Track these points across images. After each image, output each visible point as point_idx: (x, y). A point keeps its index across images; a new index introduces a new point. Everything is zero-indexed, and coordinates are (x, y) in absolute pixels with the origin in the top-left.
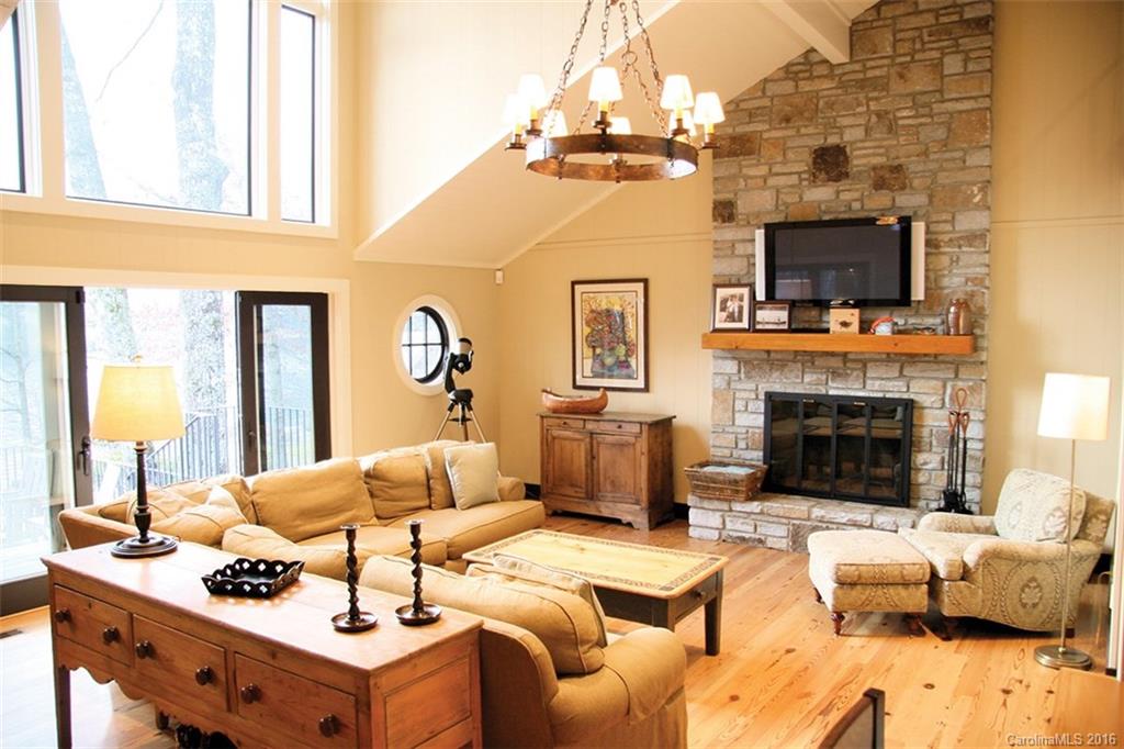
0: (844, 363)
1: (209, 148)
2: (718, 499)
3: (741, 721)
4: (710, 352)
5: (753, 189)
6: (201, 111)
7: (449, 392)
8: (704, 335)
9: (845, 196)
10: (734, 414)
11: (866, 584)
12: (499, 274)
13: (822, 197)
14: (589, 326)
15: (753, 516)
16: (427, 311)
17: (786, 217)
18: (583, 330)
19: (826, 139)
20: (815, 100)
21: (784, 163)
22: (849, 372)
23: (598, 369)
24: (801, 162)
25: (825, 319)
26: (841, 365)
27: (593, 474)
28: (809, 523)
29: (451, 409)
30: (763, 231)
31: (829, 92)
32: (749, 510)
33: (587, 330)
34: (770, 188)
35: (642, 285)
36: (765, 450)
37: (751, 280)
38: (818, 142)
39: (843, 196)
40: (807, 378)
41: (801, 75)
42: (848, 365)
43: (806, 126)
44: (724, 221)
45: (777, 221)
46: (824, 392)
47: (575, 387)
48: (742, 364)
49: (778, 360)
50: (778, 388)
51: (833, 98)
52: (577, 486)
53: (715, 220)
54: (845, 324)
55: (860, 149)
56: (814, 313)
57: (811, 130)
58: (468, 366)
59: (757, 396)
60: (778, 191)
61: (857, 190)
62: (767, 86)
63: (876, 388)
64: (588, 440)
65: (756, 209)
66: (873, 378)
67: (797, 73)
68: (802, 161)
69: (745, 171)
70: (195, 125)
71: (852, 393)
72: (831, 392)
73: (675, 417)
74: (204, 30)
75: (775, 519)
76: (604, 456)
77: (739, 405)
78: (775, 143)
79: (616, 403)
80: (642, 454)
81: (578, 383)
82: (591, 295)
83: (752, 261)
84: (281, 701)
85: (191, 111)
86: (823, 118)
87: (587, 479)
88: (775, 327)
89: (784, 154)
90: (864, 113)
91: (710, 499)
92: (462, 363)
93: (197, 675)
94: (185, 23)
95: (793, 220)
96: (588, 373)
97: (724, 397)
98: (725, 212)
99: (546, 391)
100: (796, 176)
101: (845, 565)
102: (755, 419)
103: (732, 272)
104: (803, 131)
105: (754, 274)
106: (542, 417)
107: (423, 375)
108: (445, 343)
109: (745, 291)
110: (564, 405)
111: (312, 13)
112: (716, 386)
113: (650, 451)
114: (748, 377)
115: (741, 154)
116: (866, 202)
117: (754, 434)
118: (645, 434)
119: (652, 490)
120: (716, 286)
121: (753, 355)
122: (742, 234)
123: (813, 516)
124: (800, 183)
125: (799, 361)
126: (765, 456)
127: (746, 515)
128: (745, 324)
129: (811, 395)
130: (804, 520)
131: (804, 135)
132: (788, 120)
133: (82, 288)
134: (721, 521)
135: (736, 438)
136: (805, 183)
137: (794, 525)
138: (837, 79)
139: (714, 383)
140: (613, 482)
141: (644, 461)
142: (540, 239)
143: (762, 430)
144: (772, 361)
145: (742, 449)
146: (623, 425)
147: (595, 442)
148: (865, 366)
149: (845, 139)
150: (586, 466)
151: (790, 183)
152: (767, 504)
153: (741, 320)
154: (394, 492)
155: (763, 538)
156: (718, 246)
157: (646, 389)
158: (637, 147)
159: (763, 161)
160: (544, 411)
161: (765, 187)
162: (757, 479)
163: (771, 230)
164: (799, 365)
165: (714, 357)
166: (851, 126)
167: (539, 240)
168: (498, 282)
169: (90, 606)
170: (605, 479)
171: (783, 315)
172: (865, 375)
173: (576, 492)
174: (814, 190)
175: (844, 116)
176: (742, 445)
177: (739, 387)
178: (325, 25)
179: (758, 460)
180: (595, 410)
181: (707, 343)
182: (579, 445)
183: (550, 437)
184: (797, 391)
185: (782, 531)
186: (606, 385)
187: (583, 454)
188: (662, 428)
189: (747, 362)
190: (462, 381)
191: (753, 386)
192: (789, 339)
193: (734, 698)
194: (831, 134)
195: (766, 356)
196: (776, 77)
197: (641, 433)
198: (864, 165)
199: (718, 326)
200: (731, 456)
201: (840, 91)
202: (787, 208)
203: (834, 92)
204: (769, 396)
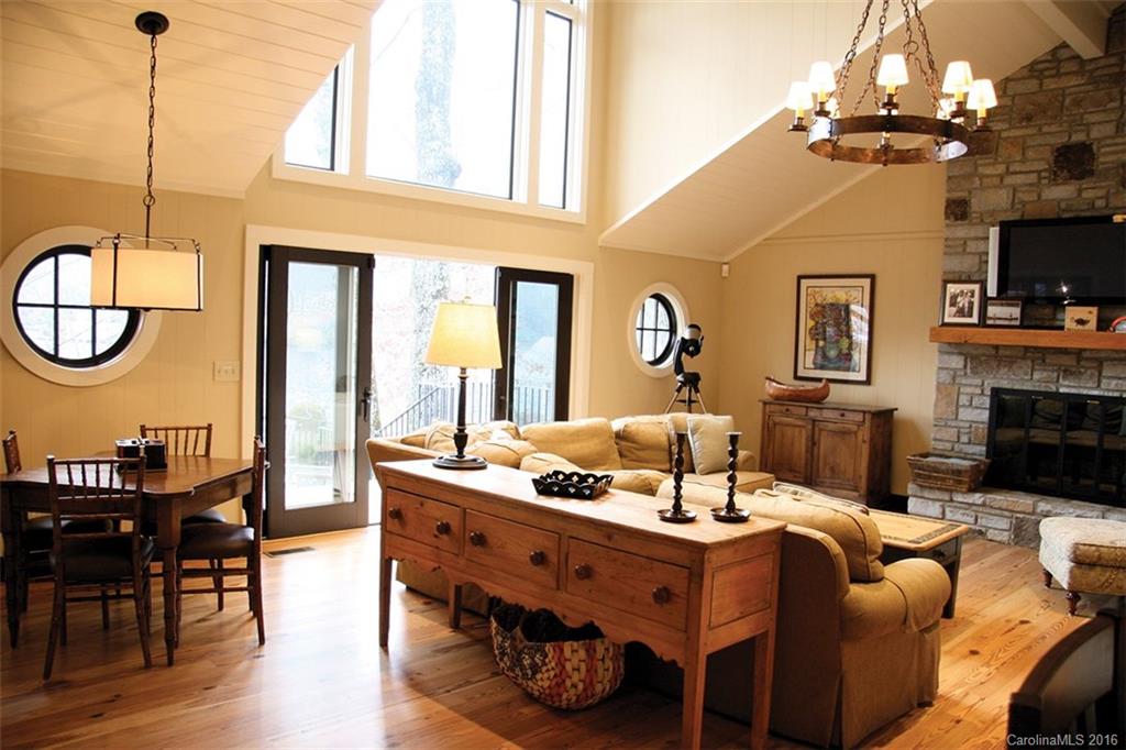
0: (1078, 360)
1: (445, 146)
2: (938, 489)
3: (985, 670)
4: (936, 345)
5: (989, 187)
6: (440, 112)
7: (678, 375)
8: (933, 329)
9: (1089, 194)
10: (957, 409)
11: (1106, 566)
12: (725, 267)
13: (1061, 195)
14: (813, 319)
15: (974, 508)
16: (659, 298)
17: (1023, 216)
18: (806, 323)
19: (1070, 137)
20: (1061, 98)
21: (1023, 162)
22: (1083, 370)
23: (819, 360)
24: (1040, 160)
25: (1059, 316)
26: (1075, 363)
27: (812, 460)
28: (1033, 517)
29: (679, 390)
30: (998, 228)
31: (1077, 89)
32: (971, 502)
33: (811, 323)
34: (1005, 187)
35: (869, 280)
36: (988, 445)
37: (983, 277)
38: (1063, 140)
39: (1085, 195)
40: (1037, 376)
41: (1047, 73)
42: (1082, 363)
43: (1050, 125)
44: (956, 219)
45: (1011, 218)
46: (1054, 389)
47: (796, 377)
48: (969, 360)
49: (1006, 357)
50: (1005, 384)
51: (1082, 95)
52: (795, 471)
53: (947, 217)
54: (1081, 322)
55: (1108, 146)
56: (1048, 311)
57: (1054, 128)
58: (697, 350)
59: (983, 391)
60: (1014, 190)
61: (1101, 188)
62: (1009, 86)
63: (1112, 387)
64: (810, 427)
65: (991, 208)
66: (1109, 378)
67: (1042, 71)
68: (1043, 159)
69: (981, 170)
70: (434, 126)
71: (1085, 392)
72: (1061, 390)
73: (896, 409)
74: (446, 38)
75: (998, 512)
76: (825, 443)
77: (964, 400)
78: (1013, 141)
79: (837, 394)
80: (864, 441)
81: (799, 374)
82: (817, 289)
83: (984, 258)
84: (612, 577)
85: (430, 112)
86: (1068, 116)
87: (806, 464)
88: (1006, 323)
89: (1023, 154)
90: (1115, 108)
91: (931, 488)
92: (691, 347)
93: (532, 557)
94: (430, 33)
95: (1030, 218)
96: (809, 364)
97: (947, 390)
98: (957, 210)
99: (770, 379)
100: (1035, 175)
101: (1085, 545)
102: (980, 414)
103: (963, 270)
104: (1045, 129)
105: (987, 272)
106: (765, 403)
107: (652, 359)
108: (673, 330)
109: (976, 287)
110: (787, 393)
111: (570, 17)
112: (940, 380)
113: (871, 439)
114: (975, 372)
115: (977, 153)
116: (1111, 200)
117: (977, 429)
118: (867, 424)
119: (871, 478)
120: (946, 282)
121: (980, 351)
122: (977, 231)
123: (1039, 510)
124: (1039, 182)
125: (1029, 358)
126: (988, 451)
127: (967, 506)
128: (975, 319)
129: (1040, 392)
130: (1029, 514)
131: (1045, 133)
132: (1029, 118)
133: (372, 255)
134: (941, 510)
135: (959, 432)
136: (1045, 182)
137: (1017, 518)
138: (1088, 74)
139: (938, 378)
140: (833, 469)
141: (865, 450)
142: (769, 233)
143: (986, 426)
144: (999, 356)
145: (963, 443)
146: (846, 413)
147: (817, 429)
148: (1101, 364)
149: (1092, 136)
150: (807, 451)
151: (1029, 181)
152: (989, 496)
153: (971, 316)
154: (641, 454)
155: (983, 530)
156: (949, 243)
157: (868, 382)
158: (919, 127)
159: (1000, 159)
160: (767, 398)
161: (1001, 185)
162: (980, 471)
163: (1006, 229)
164: (1029, 363)
165: (940, 351)
166: (1100, 123)
167: (766, 236)
168: (723, 275)
169: (422, 505)
170: (825, 465)
171: (1016, 312)
172: (1100, 374)
173: (795, 477)
174: (1053, 188)
175: (1091, 112)
176: (964, 439)
177: (964, 381)
178: (581, 28)
179: (981, 455)
180: (818, 399)
181: (935, 335)
182: (801, 432)
183: (771, 423)
184: (1025, 388)
185: (1004, 524)
186: (827, 377)
187: (804, 441)
188: (884, 419)
189: (973, 358)
190: (690, 365)
191: (979, 382)
192: (1021, 334)
193: (974, 653)
194: (1076, 132)
195: (994, 352)
196: (1019, 76)
197: (864, 421)
198: (1112, 162)
199: (947, 320)
200: (953, 449)
201: (1090, 87)
202: (1024, 206)
203: (1082, 88)
204: (996, 392)
